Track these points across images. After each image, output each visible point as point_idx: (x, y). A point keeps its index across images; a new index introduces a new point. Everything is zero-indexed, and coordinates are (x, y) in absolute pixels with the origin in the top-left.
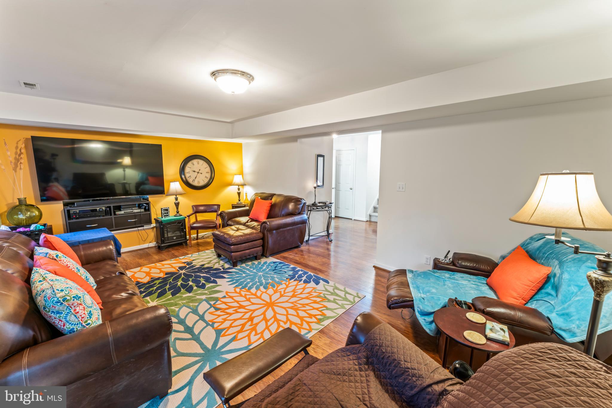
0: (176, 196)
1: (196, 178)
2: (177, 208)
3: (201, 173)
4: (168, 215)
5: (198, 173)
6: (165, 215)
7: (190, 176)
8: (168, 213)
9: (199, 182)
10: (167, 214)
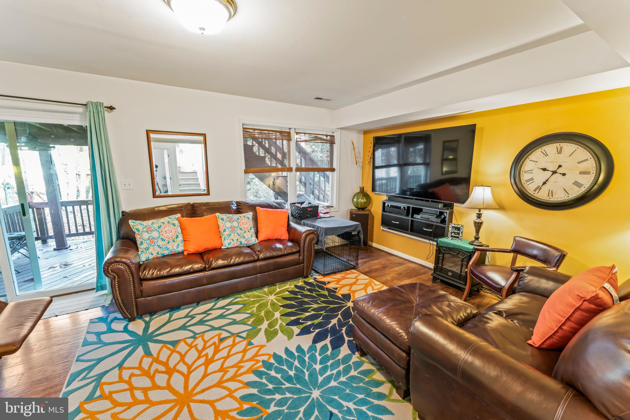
0: (480, 211)
1: (544, 183)
2: (478, 231)
3: (564, 175)
4: (458, 238)
5: (554, 172)
6: (453, 234)
7: (532, 179)
8: (459, 234)
9: (551, 193)
10: (457, 236)
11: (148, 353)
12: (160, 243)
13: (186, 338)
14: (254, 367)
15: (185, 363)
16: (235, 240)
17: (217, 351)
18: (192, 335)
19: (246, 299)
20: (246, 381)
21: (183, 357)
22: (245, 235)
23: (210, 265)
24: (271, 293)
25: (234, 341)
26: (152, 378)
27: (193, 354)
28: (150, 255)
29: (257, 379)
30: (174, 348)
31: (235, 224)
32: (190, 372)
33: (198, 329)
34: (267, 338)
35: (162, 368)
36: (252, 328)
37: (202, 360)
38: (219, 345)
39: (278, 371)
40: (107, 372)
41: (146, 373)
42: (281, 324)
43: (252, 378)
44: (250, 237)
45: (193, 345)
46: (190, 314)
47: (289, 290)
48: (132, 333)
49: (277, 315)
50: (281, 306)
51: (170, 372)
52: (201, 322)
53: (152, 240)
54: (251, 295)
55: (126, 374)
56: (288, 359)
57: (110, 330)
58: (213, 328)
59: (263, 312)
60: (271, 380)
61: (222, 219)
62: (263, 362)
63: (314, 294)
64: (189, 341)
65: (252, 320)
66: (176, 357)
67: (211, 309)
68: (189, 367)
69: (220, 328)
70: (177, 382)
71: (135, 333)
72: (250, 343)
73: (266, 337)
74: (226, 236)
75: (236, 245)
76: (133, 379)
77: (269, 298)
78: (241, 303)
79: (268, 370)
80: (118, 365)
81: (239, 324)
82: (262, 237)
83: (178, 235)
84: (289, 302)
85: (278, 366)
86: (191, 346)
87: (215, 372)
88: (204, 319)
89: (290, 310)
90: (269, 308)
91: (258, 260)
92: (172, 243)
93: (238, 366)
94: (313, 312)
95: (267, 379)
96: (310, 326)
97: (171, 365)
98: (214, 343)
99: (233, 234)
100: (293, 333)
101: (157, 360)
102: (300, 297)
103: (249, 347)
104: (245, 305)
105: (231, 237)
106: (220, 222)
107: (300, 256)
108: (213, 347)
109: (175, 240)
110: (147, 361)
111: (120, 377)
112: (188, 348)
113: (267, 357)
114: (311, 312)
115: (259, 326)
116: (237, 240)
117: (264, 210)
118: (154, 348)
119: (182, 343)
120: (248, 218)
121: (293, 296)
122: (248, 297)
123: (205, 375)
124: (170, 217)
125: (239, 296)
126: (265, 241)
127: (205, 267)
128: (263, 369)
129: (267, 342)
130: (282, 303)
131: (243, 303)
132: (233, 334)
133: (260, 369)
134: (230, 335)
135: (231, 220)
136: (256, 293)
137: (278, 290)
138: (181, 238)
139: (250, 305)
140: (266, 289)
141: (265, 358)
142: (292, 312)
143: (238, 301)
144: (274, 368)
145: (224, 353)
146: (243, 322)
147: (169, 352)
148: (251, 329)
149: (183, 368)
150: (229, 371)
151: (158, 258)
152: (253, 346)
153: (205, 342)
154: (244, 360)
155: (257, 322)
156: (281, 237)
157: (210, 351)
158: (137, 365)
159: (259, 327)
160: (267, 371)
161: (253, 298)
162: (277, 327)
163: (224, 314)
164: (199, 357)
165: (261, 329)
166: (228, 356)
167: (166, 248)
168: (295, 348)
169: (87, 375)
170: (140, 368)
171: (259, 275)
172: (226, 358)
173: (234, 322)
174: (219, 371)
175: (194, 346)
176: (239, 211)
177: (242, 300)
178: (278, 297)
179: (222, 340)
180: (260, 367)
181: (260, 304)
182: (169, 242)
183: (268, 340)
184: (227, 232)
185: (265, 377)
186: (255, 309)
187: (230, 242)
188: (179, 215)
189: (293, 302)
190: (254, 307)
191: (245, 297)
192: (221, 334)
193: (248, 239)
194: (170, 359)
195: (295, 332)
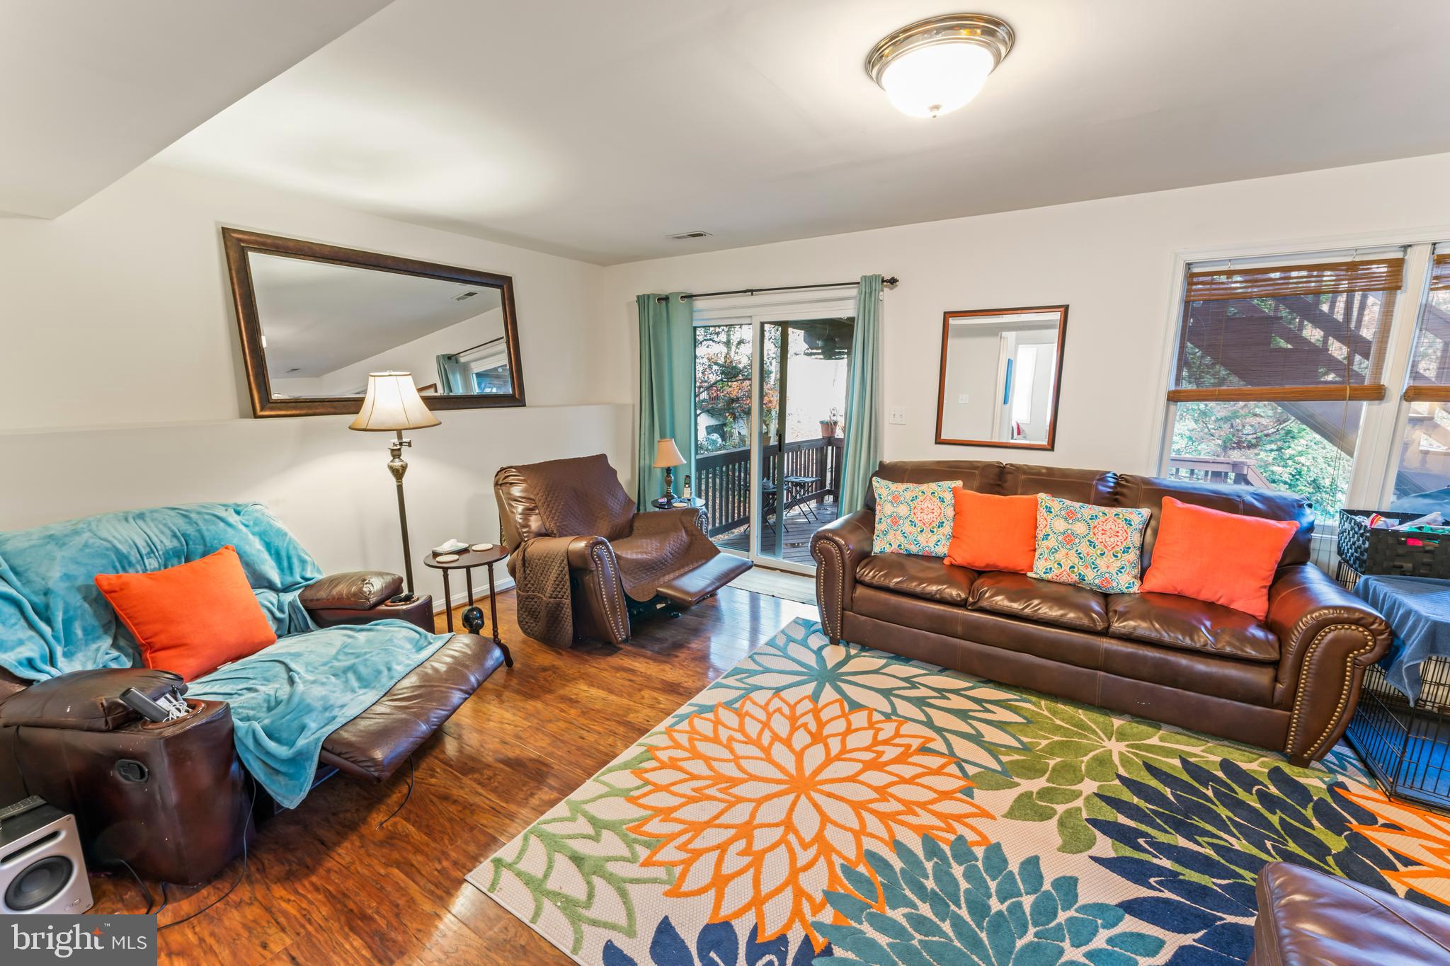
11: (815, 697)
12: (907, 528)
13: (876, 710)
14: (934, 832)
15: (843, 742)
16: (1066, 567)
17: (901, 760)
18: (889, 710)
19: (1046, 713)
20: (899, 837)
21: (849, 730)
22: (1101, 562)
23: (978, 600)
24: (1122, 736)
25: (943, 766)
26: (794, 729)
27: (865, 738)
28: (888, 545)
29: (920, 853)
30: (850, 711)
31: (1080, 528)
32: (838, 758)
33: (904, 708)
34: (1012, 808)
35: (813, 727)
36: (1000, 770)
37: (868, 756)
38: (911, 755)
39: (971, 875)
40: (762, 688)
41: (793, 719)
42: (1079, 809)
43: (915, 844)
44: (1114, 572)
45: (876, 726)
46: (914, 679)
47: (1192, 760)
48: (821, 660)
49: (1089, 786)
50: (1119, 777)
51: (817, 738)
52: (920, 702)
53: (895, 520)
54: (1063, 712)
55: (776, 703)
56: (1017, 877)
57: (804, 643)
58: (929, 724)
59: (1058, 760)
60: (943, 875)
61: (1049, 510)
62: (961, 838)
63: (1275, 819)
64: (877, 717)
65: (1016, 757)
66: (840, 726)
67: (956, 692)
68: (844, 750)
69: (939, 731)
70: (815, 756)
71: (825, 661)
72: (968, 792)
73: (1012, 806)
74: (1045, 549)
75: (1064, 579)
76: (777, 716)
77: (1106, 743)
78: (1025, 714)
79: (954, 857)
80: (776, 688)
81: (982, 747)
82: (1156, 581)
83: (943, 522)
84: (1154, 783)
85: (982, 869)
86: (871, 725)
87: (869, 786)
88: (928, 700)
89: (1136, 800)
90: (1082, 762)
91: (1105, 633)
92: (927, 534)
93: (910, 806)
94: (1209, 851)
95: (936, 868)
96: (1160, 871)
97: (826, 731)
98: (909, 746)
99: (1063, 551)
100: (1090, 848)
101: (816, 712)
102: (1210, 793)
103: (959, 795)
104: (1029, 722)
105: (1057, 556)
106: (1042, 515)
107: (1276, 679)
108: (901, 750)
109: (935, 530)
110: (807, 705)
111: (768, 704)
112: (866, 725)
113: (978, 838)
114: (1202, 846)
115: (1018, 776)
116: (1072, 567)
117: (1188, 509)
118: (829, 694)
119: (865, 713)
120: (1129, 523)
121: (1185, 777)
122: (1054, 713)
123: (852, 779)
124: (940, 483)
125: (1034, 699)
126: (1163, 595)
127: (966, 600)
128: (947, 849)
129: (1005, 816)
130: (1129, 773)
131: (1029, 717)
132: (952, 753)
133: (940, 843)
134: (946, 752)
135: (1070, 516)
136: (1082, 717)
137: (1155, 741)
138: (948, 529)
139: (1041, 730)
140: (1117, 722)
141: (971, 836)
142: (1138, 808)
143: (1022, 708)
144: (971, 865)
145: (907, 771)
146: (992, 749)
147: (839, 713)
148: (994, 771)
149: (835, 746)
150: (889, 801)
151: (899, 554)
152: (969, 800)
153: (897, 734)
154: (930, 807)
155: (1023, 767)
156: (1232, 601)
157: (891, 752)
158: (792, 703)
159: (1016, 780)
160: (951, 859)
161: (1063, 720)
162: (1060, 809)
163: (970, 713)
164: (867, 749)
165: (1018, 785)
166: (910, 781)
167: (915, 540)
168: (1061, 875)
169: (745, 678)
170: (793, 708)
171: (1102, 673)
172: (903, 781)
173: (977, 739)
174: (876, 789)
175: (876, 729)
176: (1116, 500)
177: (1033, 711)
178: (1133, 753)
179: (924, 750)
180: (946, 841)
181: (1068, 741)
182: (922, 531)
183: (1011, 814)
184: (1052, 542)
185: (936, 863)
186: (1044, 743)
187: (1051, 568)
188: (959, 483)
189: (1168, 792)
190: (1048, 739)
191: (1047, 708)
192: (933, 740)
193: (1107, 575)
194: (832, 723)
195: (1094, 848)
